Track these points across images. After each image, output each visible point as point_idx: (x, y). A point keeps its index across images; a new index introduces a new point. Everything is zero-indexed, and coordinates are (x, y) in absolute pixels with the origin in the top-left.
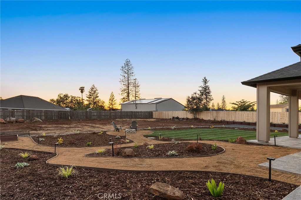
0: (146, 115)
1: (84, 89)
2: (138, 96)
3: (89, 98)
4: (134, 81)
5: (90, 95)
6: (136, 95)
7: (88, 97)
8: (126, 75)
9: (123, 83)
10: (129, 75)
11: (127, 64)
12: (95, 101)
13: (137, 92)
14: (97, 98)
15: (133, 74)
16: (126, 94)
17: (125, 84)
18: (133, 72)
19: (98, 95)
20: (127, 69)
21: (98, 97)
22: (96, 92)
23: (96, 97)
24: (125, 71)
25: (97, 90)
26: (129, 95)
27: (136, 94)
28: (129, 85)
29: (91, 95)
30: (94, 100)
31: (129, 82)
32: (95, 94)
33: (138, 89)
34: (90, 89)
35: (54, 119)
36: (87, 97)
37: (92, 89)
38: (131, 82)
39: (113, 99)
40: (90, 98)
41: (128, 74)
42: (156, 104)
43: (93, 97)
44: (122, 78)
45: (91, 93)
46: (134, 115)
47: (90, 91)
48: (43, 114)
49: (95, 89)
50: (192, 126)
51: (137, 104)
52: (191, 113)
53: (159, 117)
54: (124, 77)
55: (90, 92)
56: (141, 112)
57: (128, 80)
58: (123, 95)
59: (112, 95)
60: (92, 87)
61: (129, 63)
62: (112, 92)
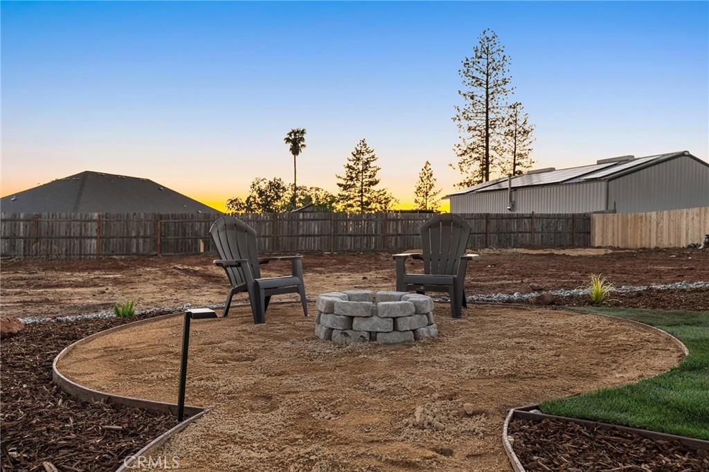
0: (556, 232)
1: (304, 136)
3: (346, 187)
4: (511, 111)
5: (352, 179)
6: (518, 168)
7: (344, 183)
8: (480, 92)
9: (465, 123)
10: (491, 91)
11: (486, 48)
12: (365, 199)
13: (521, 155)
14: (372, 188)
15: (507, 87)
16: (476, 166)
17: (472, 124)
18: (507, 76)
19: (377, 178)
20: (484, 69)
21: (376, 182)
22: (372, 164)
23: (371, 184)
24: (477, 74)
25: (373, 157)
26: (487, 169)
27: (515, 165)
28: (490, 131)
29: (354, 175)
30: (362, 196)
31: (491, 116)
32: (368, 174)
33: (526, 142)
34: (352, 157)
36: (340, 185)
37: (357, 155)
38: (499, 116)
39: (431, 187)
40: (350, 186)
41: (487, 89)
43: (359, 184)
44: (465, 104)
45: (353, 169)
46: (498, 232)
47: (351, 164)
48: (92, 229)
49: (365, 157)
51: (516, 189)
53: (625, 240)
54: (472, 98)
55: (349, 167)
56: (532, 217)
57: (485, 110)
58: (465, 168)
59: (427, 175)
60: (359, 149)
61: (492, 43)
62: (428, 163)
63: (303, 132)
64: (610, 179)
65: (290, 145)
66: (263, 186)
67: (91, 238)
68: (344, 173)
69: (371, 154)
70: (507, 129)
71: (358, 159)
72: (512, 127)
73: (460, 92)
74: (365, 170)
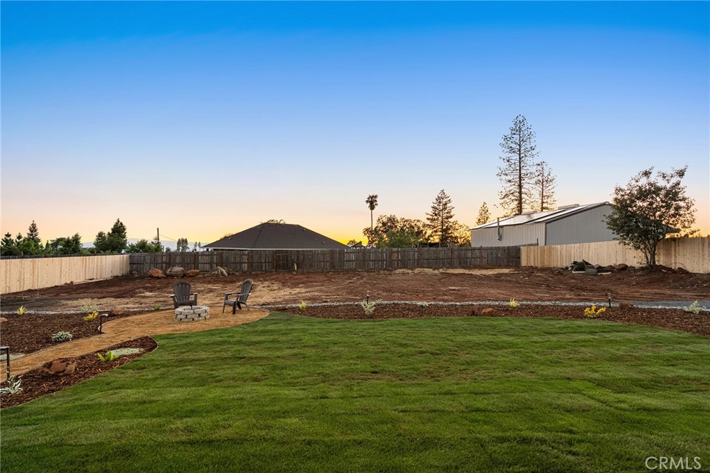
0: (497, 258)
1: (377, 199)
2: (549, 206)
3: (432, 220)
4: (539, 168)
5: (436, 215)
6: (545, 205)
7: (431, 217)
8: (515, 157)
9: (503, 177)
10: (522, 155)
11: (518, 128)
12: (444, 228)
13: (548, 197)
14: (450, 220)
15: (534, 152)
16: (513, 205)
17: (509, 178)
18: (533, 145)
19: (452, 214)
20: (517, 141)
21: (451, 217)
22: (448, 205)
23: (447, 218)
24: (513, 146)
26: (520, 207)
27: (543, 203)
28: (522, 182)
29: (437, 213)
30: (443, 225)
31: (522, 172)
32: (446, 211)
33: (550, 188)
34: (435, 201)
35: (264, 269)
36: (428, 219)
37: (439, 200)
38: (529, 171)
39: (487, 218)
40: (434, 220)
41: (520, 154)
42: (546, 223)
43: (440, 218)
44: (504, 165)
45: (436, 209)
47: (436, 205)
48: (245, 259)
49: (444, 201)
50: (513, 303)
51: (502, 227)
52: (637, 248)
54: (508, 161)
55: (434, 208)
57: (518, 168)
58: (506, 206)
59: (484, 211)
60: (440, 196)
61: (522, 124)
62: (485, 203)
63: (376, 197)
64: (547, 222)
65: (369, 204)
66: (385, 220)
67: (245, 263)
68: (430, 211)
69: (448, 199)
70: (536, 179)
71: (440, 202)
72: (540, 178)
73: (500, 158)
74: (445, 209)
